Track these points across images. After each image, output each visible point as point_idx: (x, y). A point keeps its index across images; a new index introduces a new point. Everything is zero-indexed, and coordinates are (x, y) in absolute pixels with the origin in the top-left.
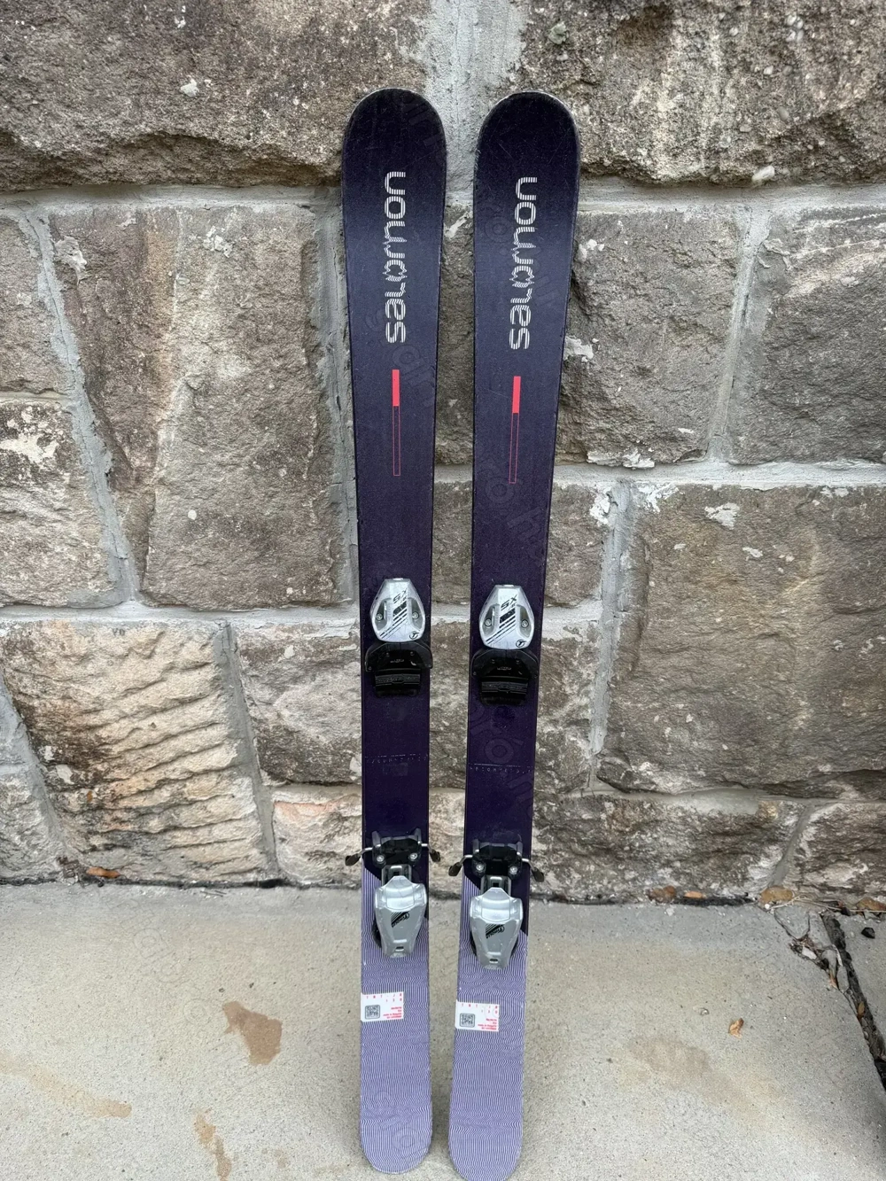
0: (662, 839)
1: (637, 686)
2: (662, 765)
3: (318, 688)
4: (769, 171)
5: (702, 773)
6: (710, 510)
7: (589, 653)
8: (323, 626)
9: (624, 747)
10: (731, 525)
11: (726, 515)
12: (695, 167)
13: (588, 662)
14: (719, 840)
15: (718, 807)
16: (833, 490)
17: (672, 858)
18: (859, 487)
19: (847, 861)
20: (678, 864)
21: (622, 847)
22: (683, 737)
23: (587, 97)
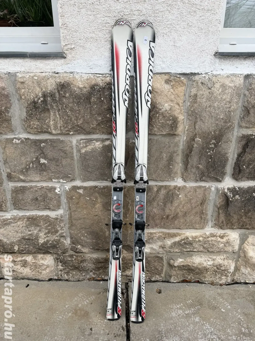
0: (88, 265)
1: (74, 228)
2: (83, 246)
3: (5, 230)
4: (72, 133)
5: (91, 247)
6: (78, 190)
7: (61, 221)
8: (5, 216)
9: (74, 242)
10: (82, 193)
11: (81, 191)
12: (59, 132)
13: (62, 223)
14: (100, 264)
15: (97, 256)
16: (100, 186)
17: (92, 270)
18: (105, 186)
19: (129, 269)
20: (93, 271)
21: (79, 267)
22: (85, 239)
23: (38, 122)
